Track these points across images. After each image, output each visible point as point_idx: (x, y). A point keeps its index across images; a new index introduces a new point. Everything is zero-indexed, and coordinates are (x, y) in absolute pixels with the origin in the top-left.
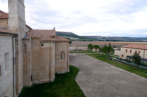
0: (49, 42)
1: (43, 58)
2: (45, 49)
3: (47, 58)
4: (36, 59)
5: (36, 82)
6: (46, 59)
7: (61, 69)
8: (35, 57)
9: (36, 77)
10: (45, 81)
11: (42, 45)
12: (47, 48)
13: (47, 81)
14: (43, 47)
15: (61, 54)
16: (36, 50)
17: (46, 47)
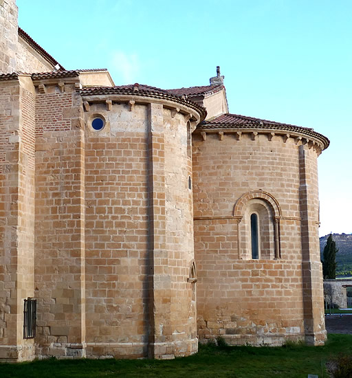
0: (137, 103)
1: (101, 203)
2: (113, 146)
3: (125, 203)
4: (58, 202)
5: (59, 349)
6: (122, 211)
7: (251, 313)
8: (55, 195)
9: (60, 316)
10: (112, 348)
11: (99, 123)
12: (126, 142)
13: (125, 352)
14: (103, 133)
15: (253, 218)
16: (60, 153)
17: (119, 134)
